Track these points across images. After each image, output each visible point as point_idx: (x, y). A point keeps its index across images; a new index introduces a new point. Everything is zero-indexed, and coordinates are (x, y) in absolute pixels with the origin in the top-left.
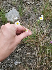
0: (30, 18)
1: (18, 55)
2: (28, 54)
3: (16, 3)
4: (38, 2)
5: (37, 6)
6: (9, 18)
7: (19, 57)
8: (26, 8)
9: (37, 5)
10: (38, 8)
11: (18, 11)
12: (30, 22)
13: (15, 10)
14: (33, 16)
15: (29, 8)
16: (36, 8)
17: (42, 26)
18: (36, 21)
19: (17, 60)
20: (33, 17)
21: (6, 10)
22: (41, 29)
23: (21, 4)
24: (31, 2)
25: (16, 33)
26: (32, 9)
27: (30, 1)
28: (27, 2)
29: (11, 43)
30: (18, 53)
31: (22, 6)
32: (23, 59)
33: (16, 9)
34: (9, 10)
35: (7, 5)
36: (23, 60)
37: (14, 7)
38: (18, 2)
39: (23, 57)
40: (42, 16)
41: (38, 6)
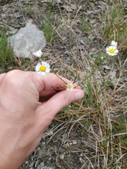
0: (74, 48)
1: (44, 147)
2: (73, 145)
3: (35, 8)
4: (92, 4)
5: (89, 16)
6: (18, 49)
7: (49, 153)
8: (63, 20)
9: (89, 12)
10: (92, 22)
11: (41, 28)
12: (75, 58)
13: (34, 26)
14: (82, 41)
15: (69, 21)
16: (89, 21)
17: (107, 67)
18: (91, 53)
19: (42, 164)
20: (81, 44)
21: (11, 28)
22: (103, 75)
23: (49, 12)
24: (74, 6)
25: (38, 97)
26: (78, 23)
27: (72, 3)
28: (64, 6)
29: (26, 129)
30: (44, 143)
31: (51, 17)
32: (59, 159)
33: (37, 24)
34: (19, 28)
35: (11, 15)
36: (60, 161)
37: (31, 20)
38: (40, 5)
39: (60, 153)
40: (114, 43)
41: (92, 16)
